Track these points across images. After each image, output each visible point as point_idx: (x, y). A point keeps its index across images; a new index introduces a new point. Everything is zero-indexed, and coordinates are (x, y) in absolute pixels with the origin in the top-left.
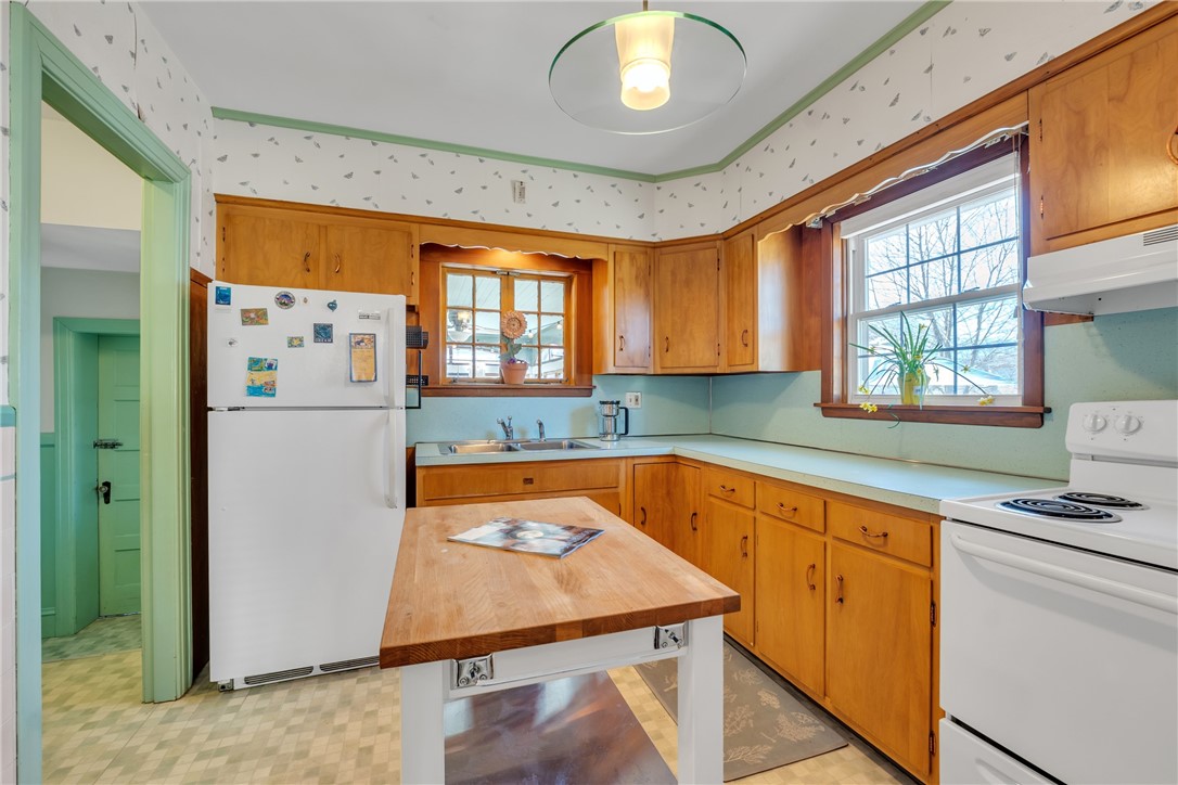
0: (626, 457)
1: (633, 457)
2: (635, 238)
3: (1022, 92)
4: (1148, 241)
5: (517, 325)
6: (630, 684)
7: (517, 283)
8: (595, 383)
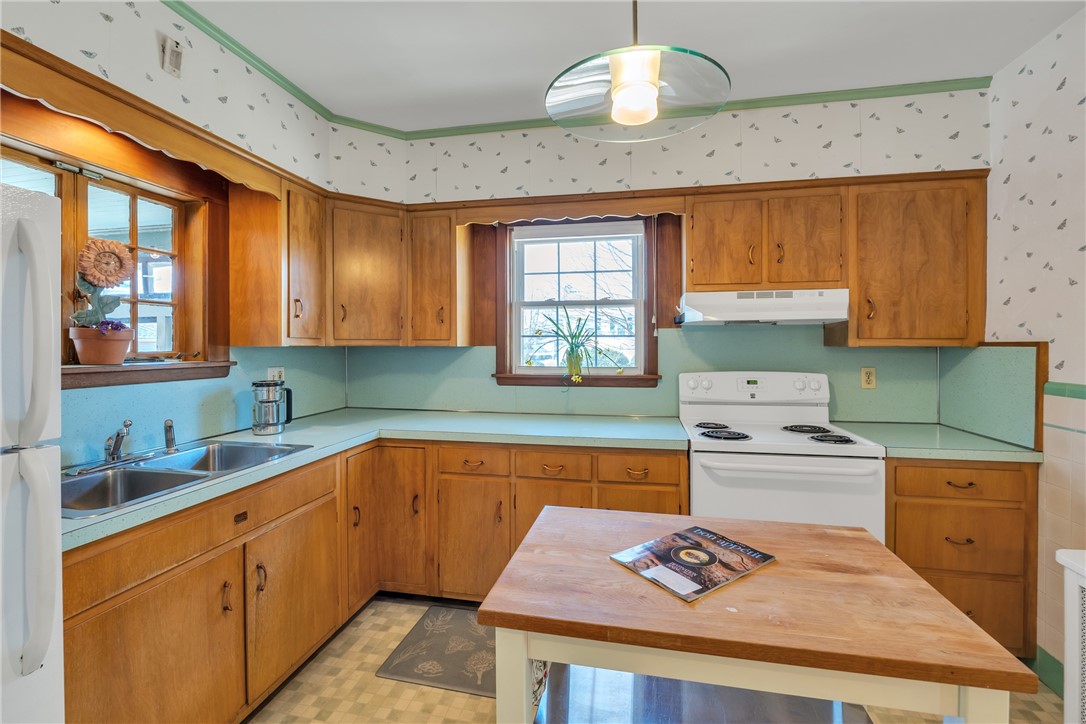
0: (341, 452)
1: (346, 451)
2: (310, 180)
3: (681, 195)
4: (739, 297)
5: (113, 263)
6: (442, 702)
7: (93, 191)
8: (232, 358)
